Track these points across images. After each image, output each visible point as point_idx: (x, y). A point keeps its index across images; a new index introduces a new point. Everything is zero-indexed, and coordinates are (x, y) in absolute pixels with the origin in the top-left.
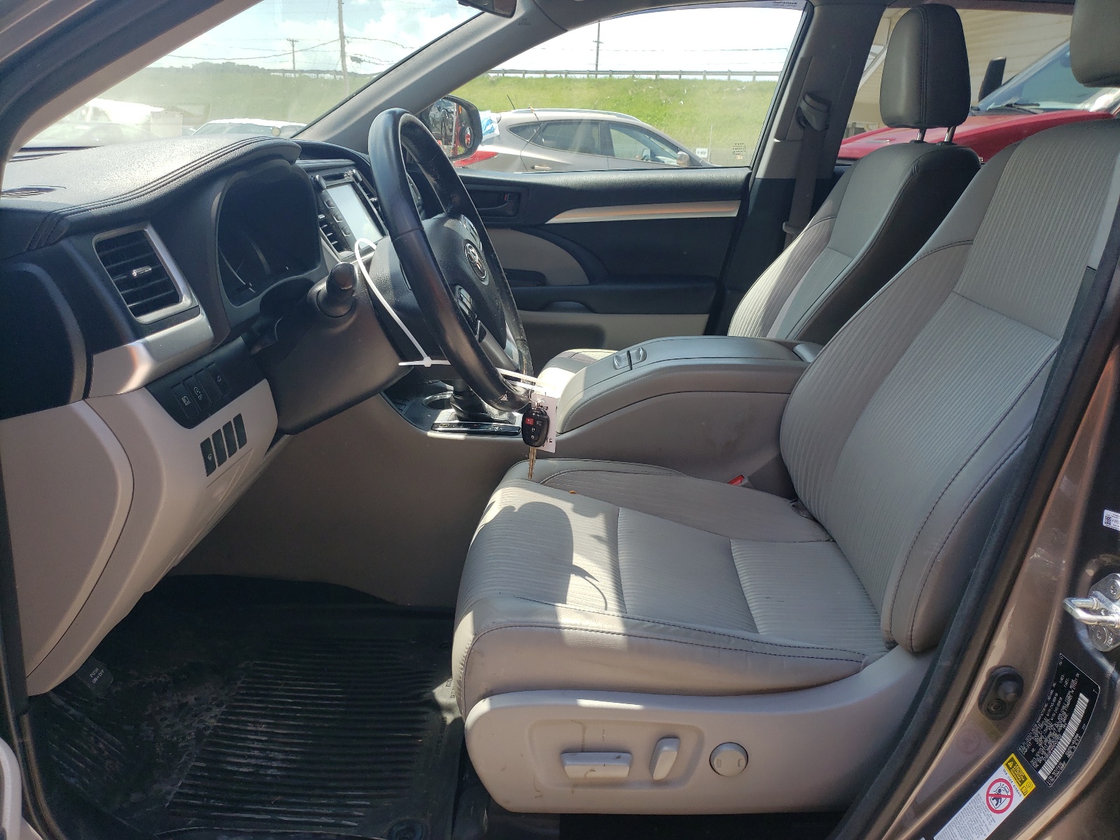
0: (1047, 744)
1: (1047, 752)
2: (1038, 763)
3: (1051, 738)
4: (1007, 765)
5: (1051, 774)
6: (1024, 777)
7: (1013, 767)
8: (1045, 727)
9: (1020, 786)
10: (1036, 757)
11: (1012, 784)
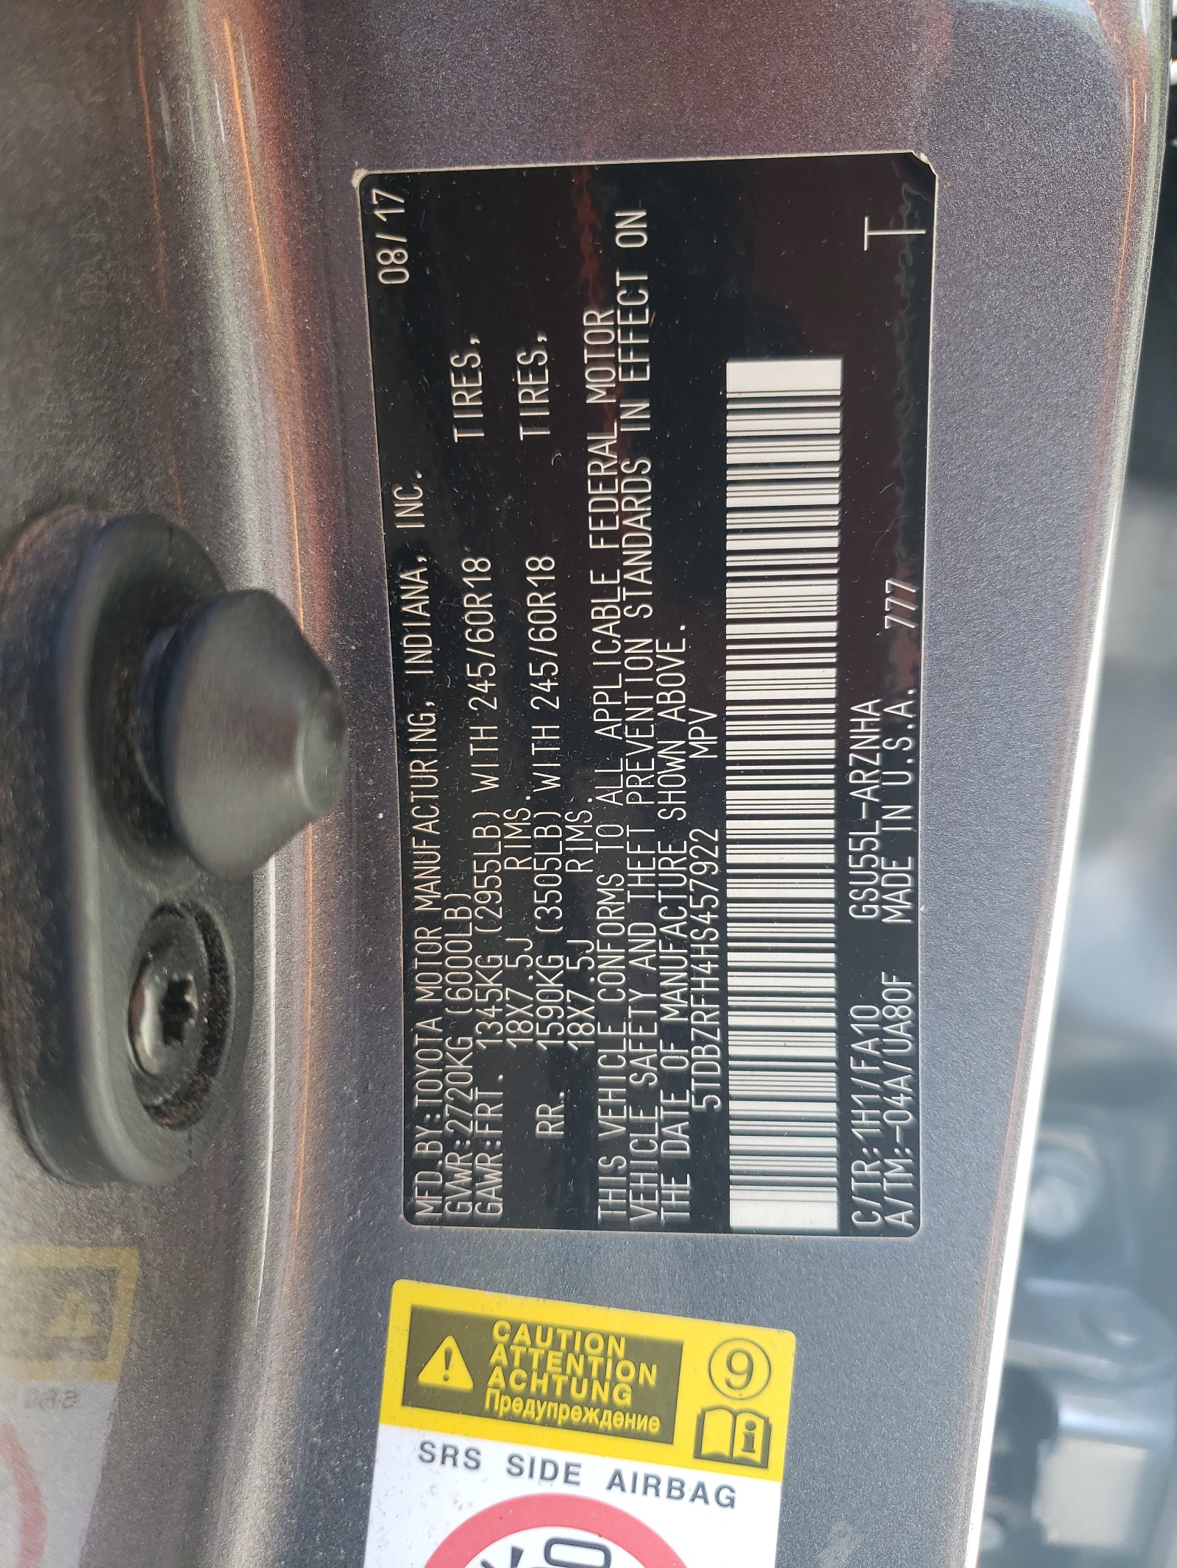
0: (639, 979)
1: (678, 1035)
2: (672, 1169)
3: (641, 911)
4: (416, 1396)
5: (849, 1149)
6: (639, 1349)
7: (479, 1370)
8: (517, 887)
9: (666, 1436)
10: (620, 1145)
11: (592, 1485)
